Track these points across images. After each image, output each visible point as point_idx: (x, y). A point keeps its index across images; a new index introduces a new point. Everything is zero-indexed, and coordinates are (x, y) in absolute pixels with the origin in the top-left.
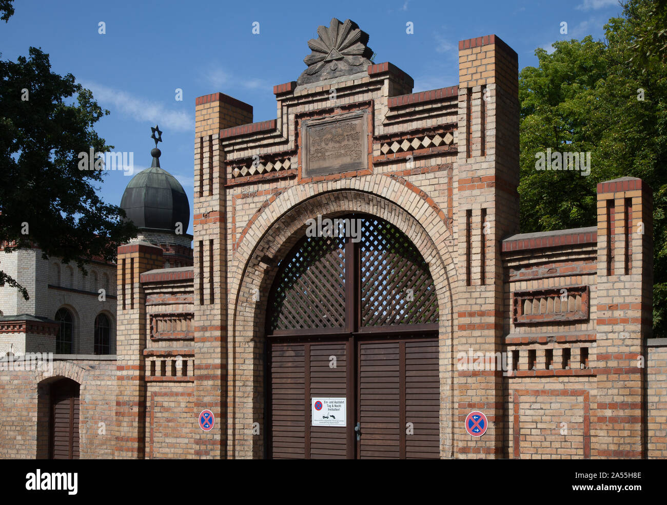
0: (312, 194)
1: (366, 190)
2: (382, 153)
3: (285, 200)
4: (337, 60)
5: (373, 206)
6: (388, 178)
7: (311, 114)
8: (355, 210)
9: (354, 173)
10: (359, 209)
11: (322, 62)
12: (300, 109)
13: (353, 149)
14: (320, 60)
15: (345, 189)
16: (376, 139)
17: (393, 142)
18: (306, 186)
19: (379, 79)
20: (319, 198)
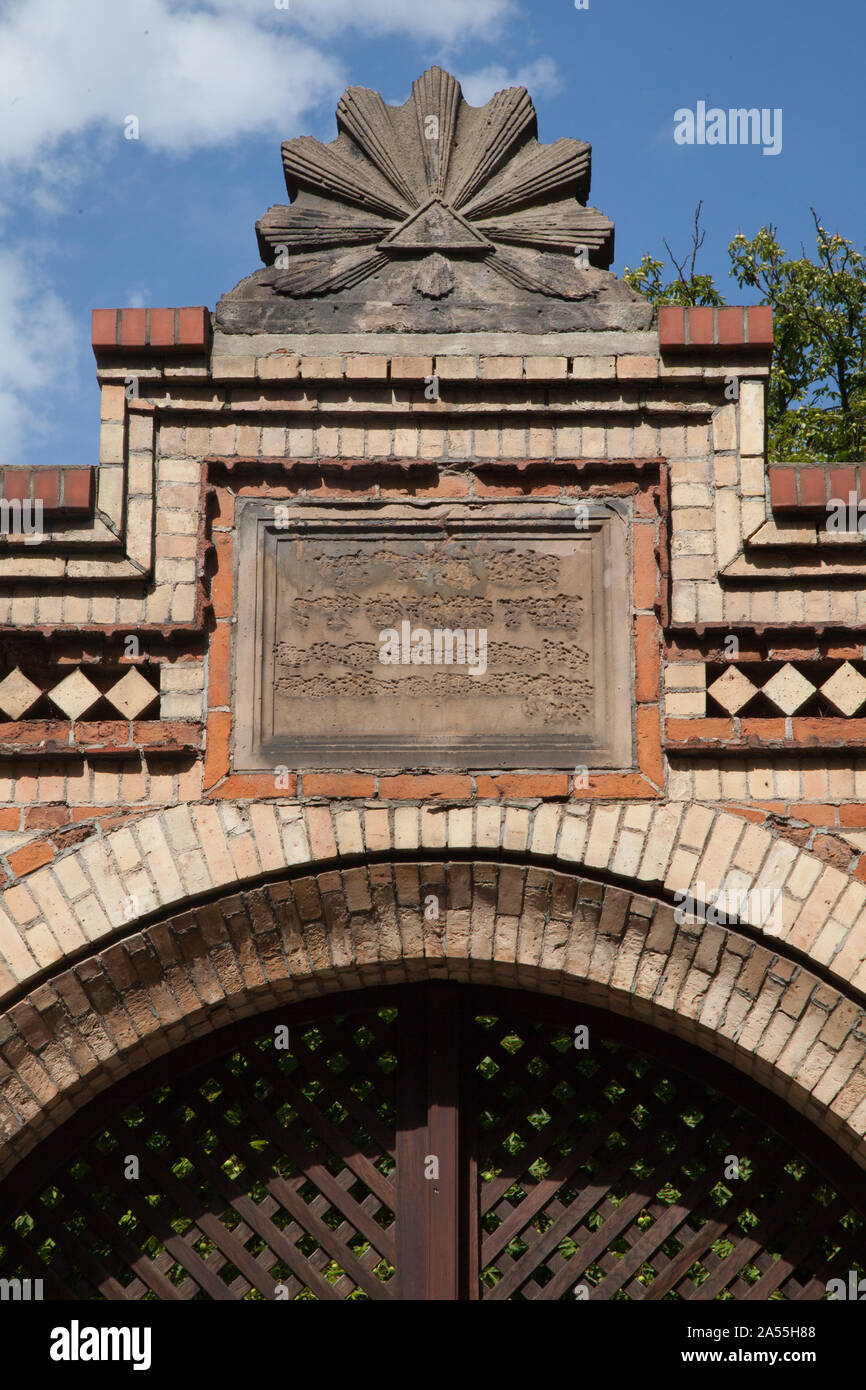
0: (299, 856)
1: (624, 867)
2: (714, 709)
3: (113, 868)
4: (453, 254)
5: (645, 950)
6: (754, 829)
7: (299, 476)
8: (527, 959)
9: (556, 784)
10: (552, 961)
11: (369, 252)
12: (232, 443)
13: (542, 668)
14: (351, 236)
15: (499, 854)
16: (683, 638)
17: (777, 666)
18: (261, 813)
19: (710, 372)
20: (330, 880)
